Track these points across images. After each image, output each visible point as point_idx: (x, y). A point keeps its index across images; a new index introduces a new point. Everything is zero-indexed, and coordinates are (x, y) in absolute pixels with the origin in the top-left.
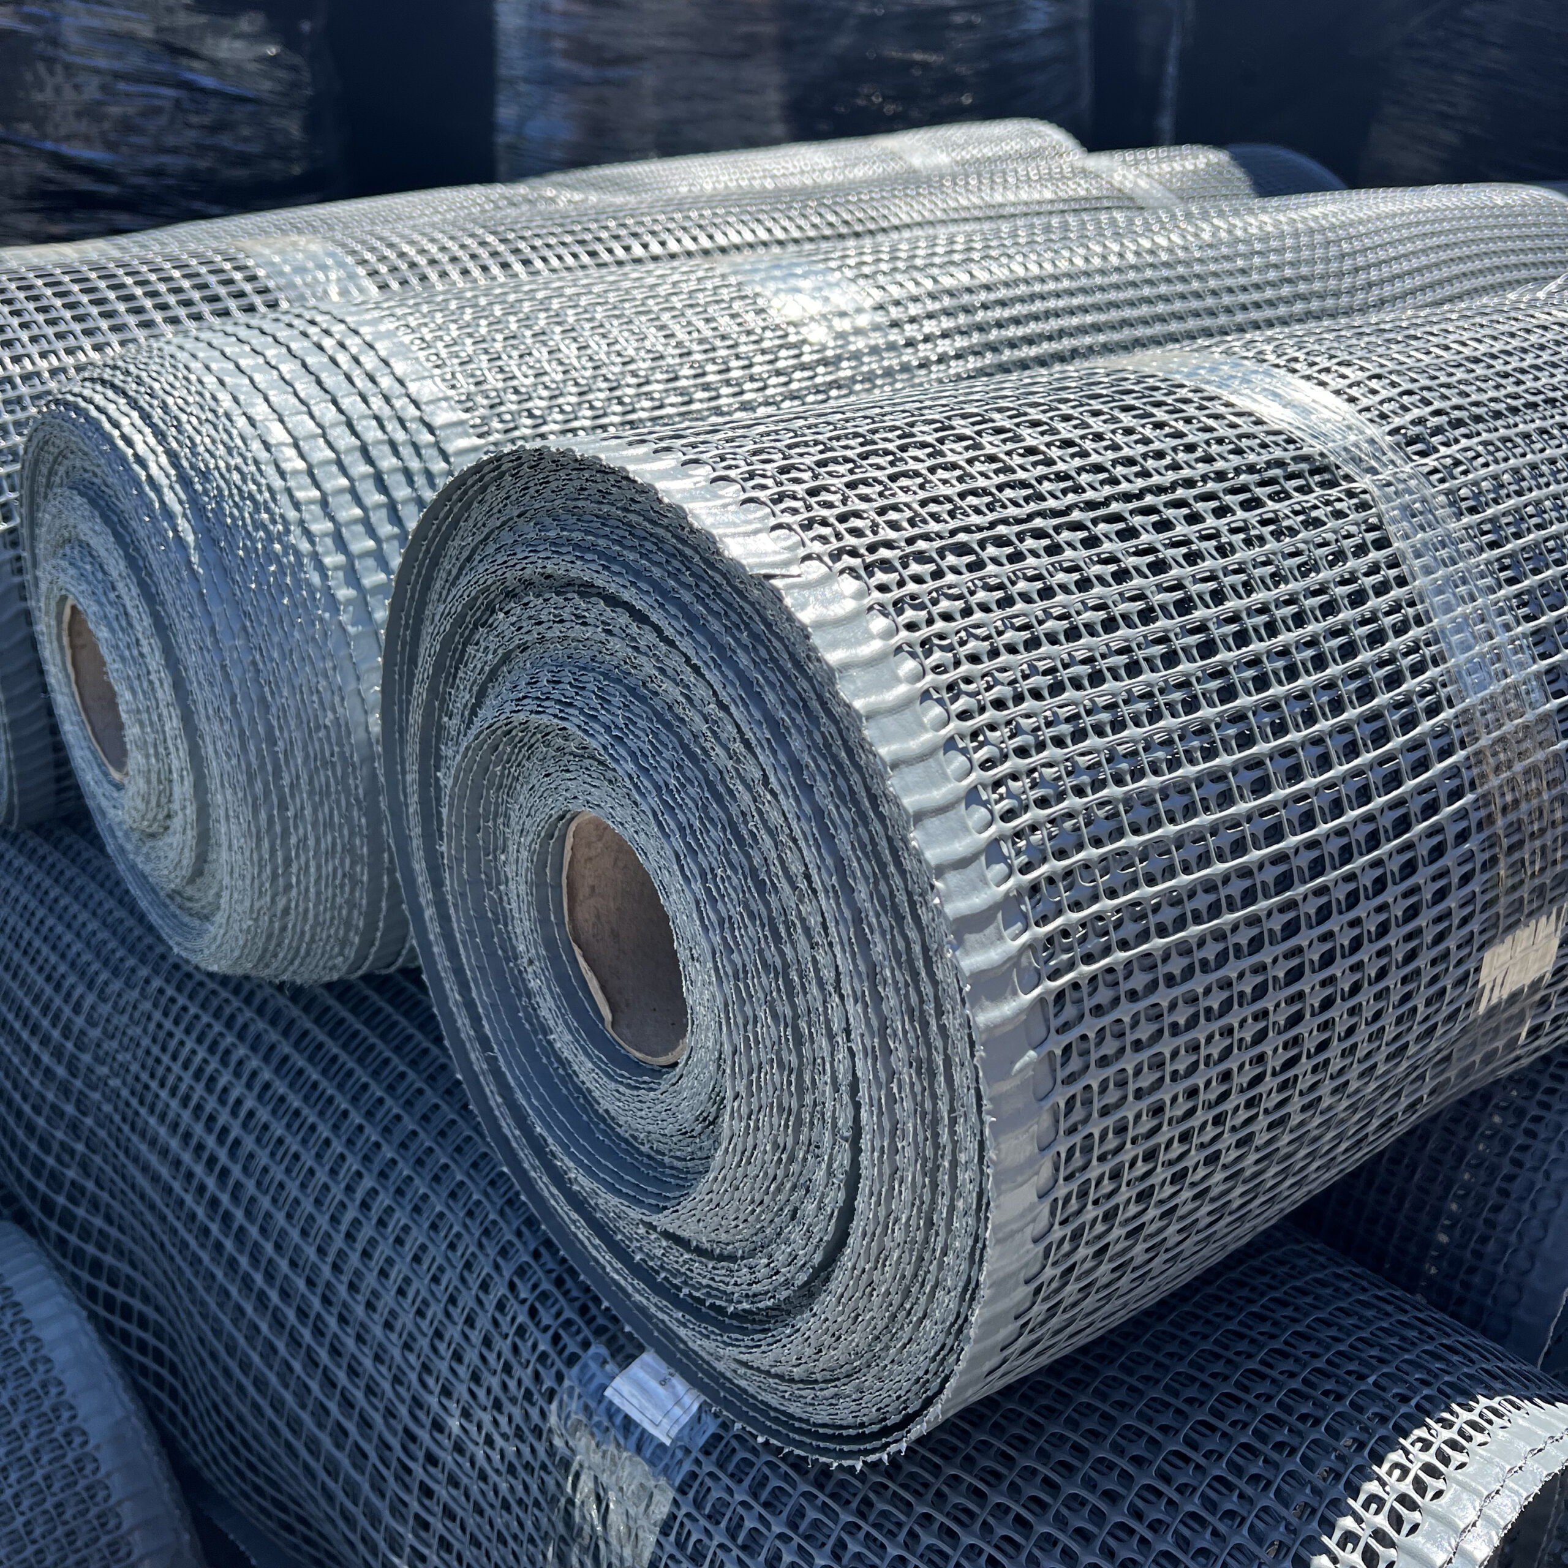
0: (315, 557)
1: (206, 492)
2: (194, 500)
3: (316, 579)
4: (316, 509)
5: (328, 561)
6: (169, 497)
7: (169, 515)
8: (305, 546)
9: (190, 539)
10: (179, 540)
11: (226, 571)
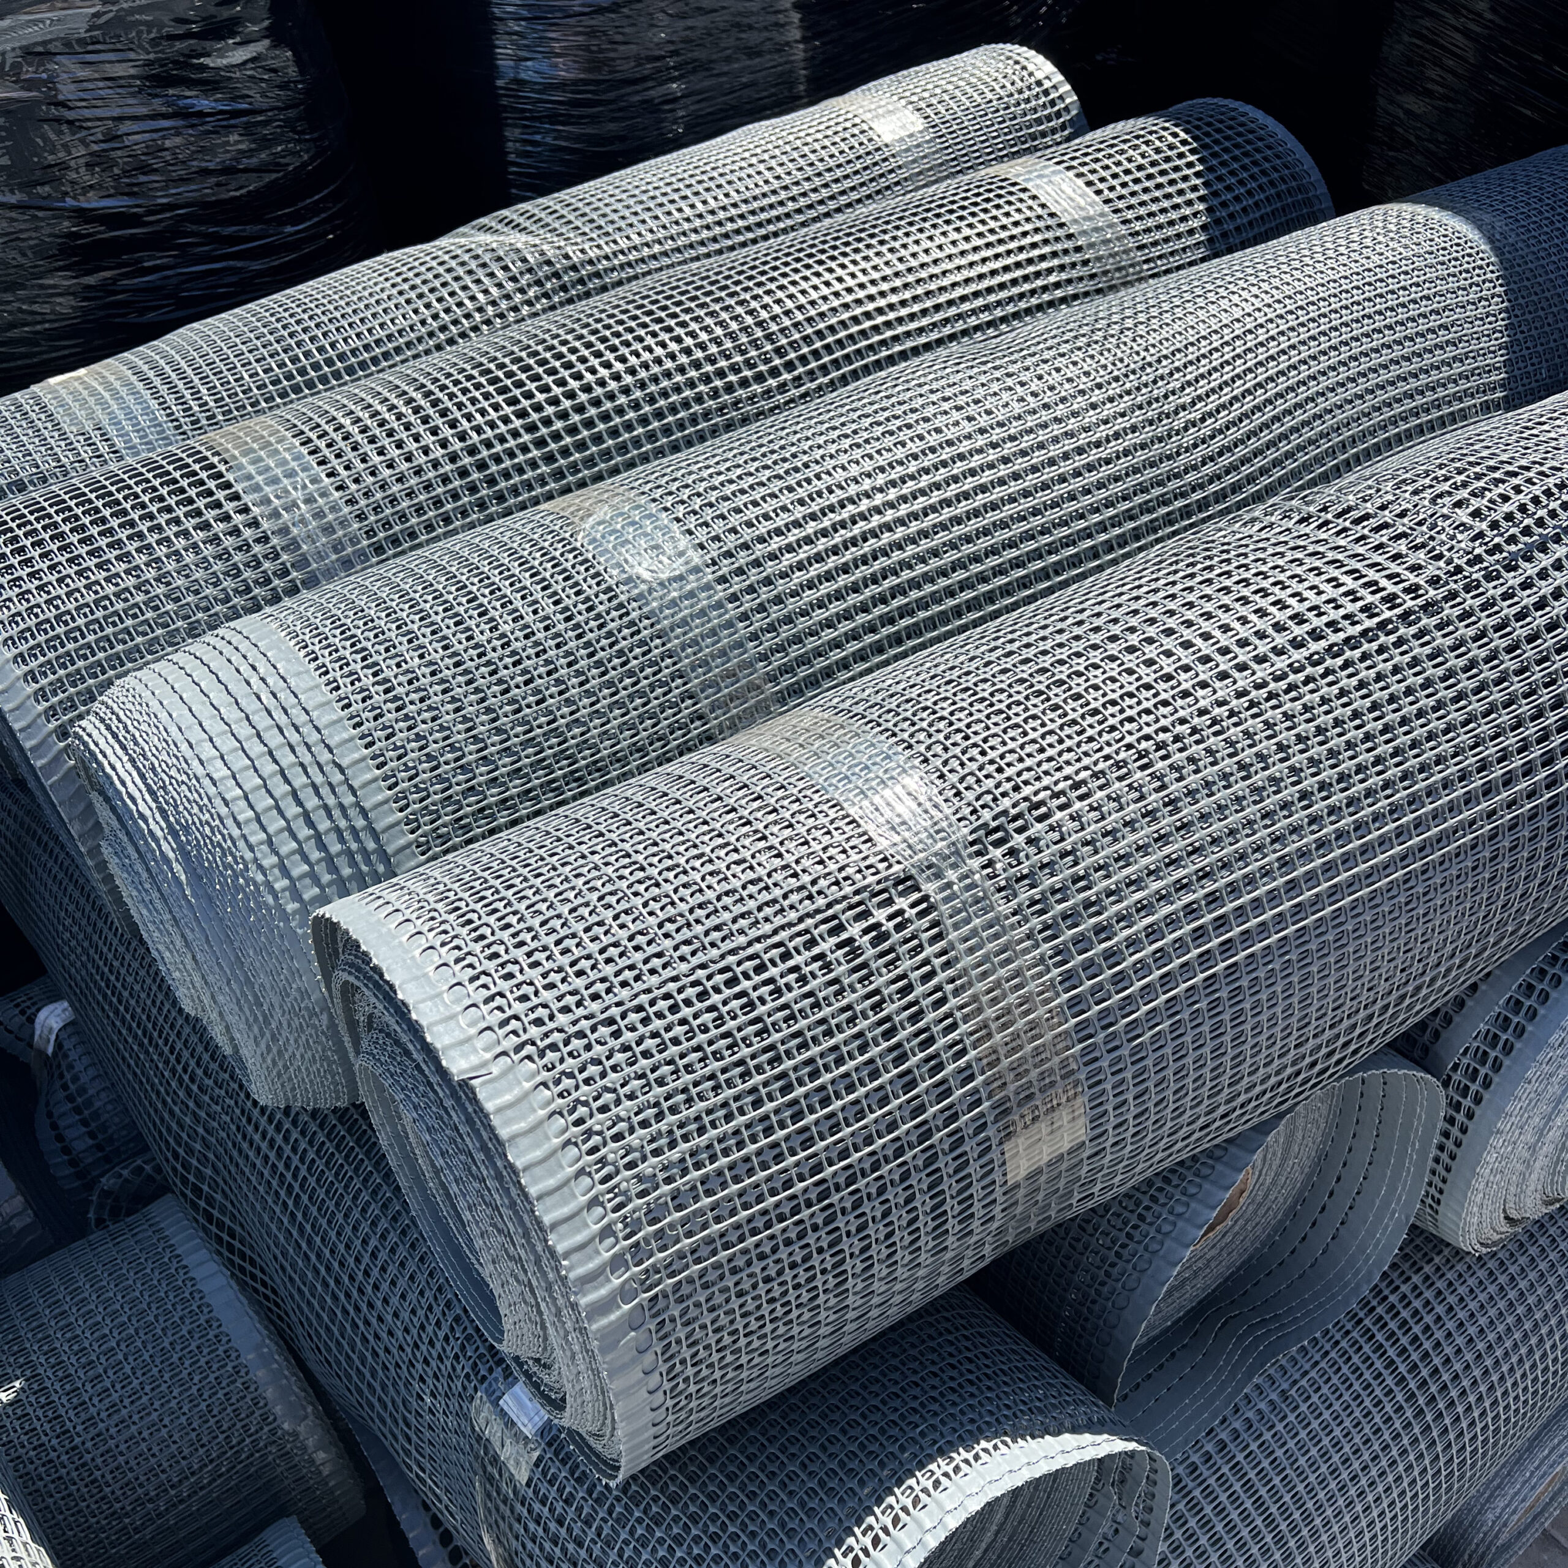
0: (269, 885)
1: (189, 842)
2: (181, 848)
3: (270, 900)
4: (265, 848)
5: (277, 886)
6: (165, 847)
7: (168, 861)
8: (260, 878)
9: (183, 878)
10: (176, 879)
11: (210, 899)
